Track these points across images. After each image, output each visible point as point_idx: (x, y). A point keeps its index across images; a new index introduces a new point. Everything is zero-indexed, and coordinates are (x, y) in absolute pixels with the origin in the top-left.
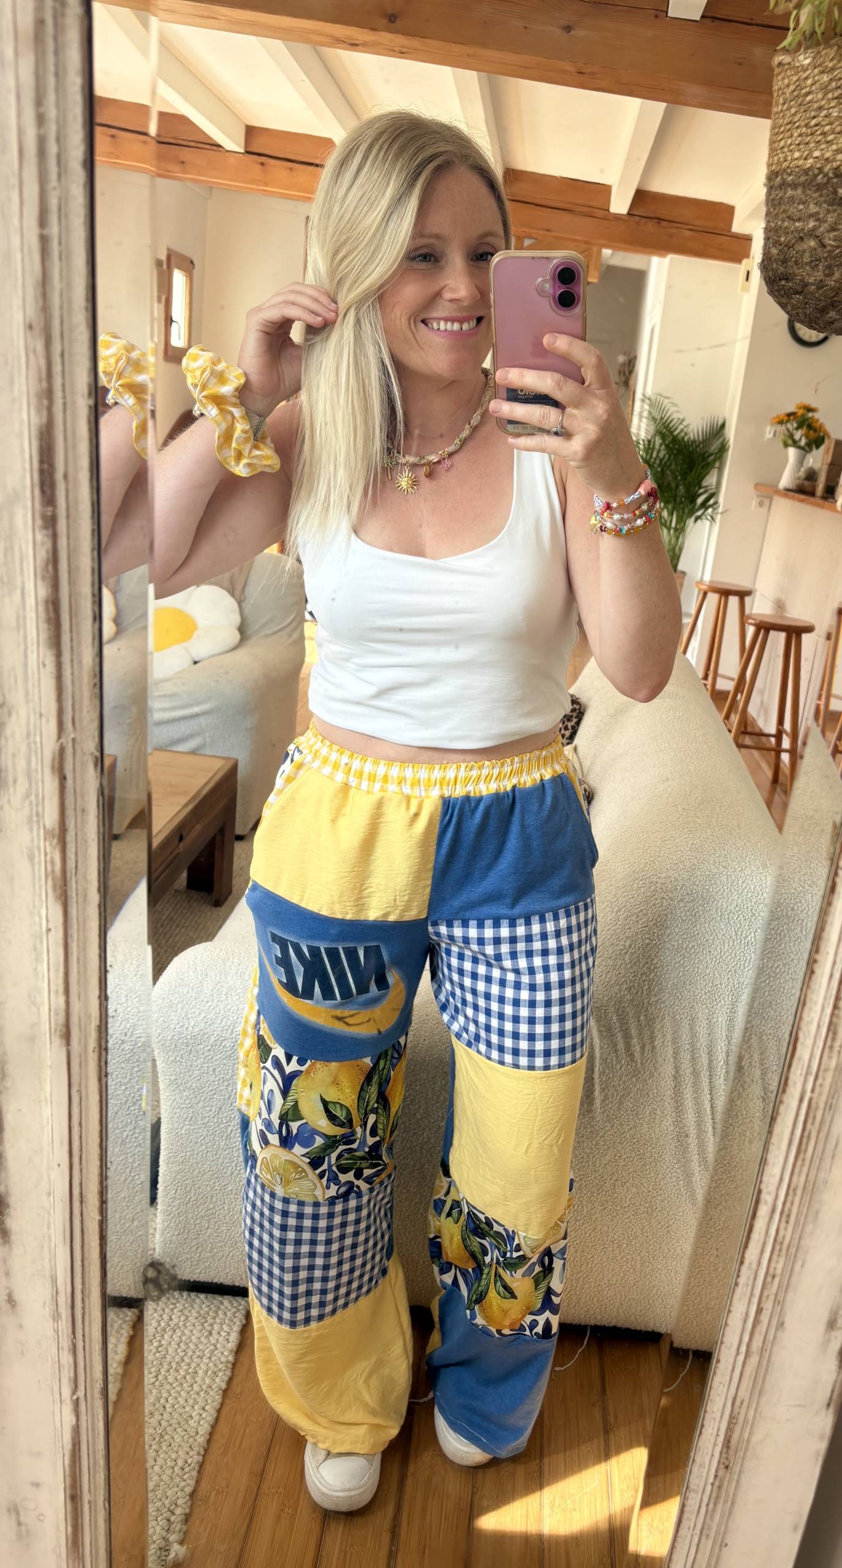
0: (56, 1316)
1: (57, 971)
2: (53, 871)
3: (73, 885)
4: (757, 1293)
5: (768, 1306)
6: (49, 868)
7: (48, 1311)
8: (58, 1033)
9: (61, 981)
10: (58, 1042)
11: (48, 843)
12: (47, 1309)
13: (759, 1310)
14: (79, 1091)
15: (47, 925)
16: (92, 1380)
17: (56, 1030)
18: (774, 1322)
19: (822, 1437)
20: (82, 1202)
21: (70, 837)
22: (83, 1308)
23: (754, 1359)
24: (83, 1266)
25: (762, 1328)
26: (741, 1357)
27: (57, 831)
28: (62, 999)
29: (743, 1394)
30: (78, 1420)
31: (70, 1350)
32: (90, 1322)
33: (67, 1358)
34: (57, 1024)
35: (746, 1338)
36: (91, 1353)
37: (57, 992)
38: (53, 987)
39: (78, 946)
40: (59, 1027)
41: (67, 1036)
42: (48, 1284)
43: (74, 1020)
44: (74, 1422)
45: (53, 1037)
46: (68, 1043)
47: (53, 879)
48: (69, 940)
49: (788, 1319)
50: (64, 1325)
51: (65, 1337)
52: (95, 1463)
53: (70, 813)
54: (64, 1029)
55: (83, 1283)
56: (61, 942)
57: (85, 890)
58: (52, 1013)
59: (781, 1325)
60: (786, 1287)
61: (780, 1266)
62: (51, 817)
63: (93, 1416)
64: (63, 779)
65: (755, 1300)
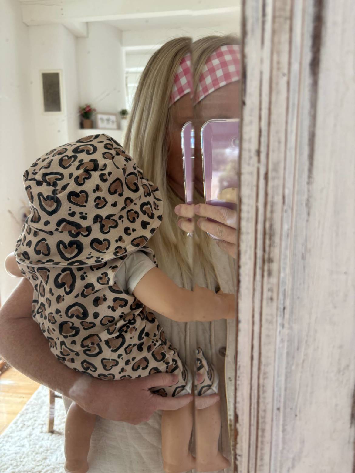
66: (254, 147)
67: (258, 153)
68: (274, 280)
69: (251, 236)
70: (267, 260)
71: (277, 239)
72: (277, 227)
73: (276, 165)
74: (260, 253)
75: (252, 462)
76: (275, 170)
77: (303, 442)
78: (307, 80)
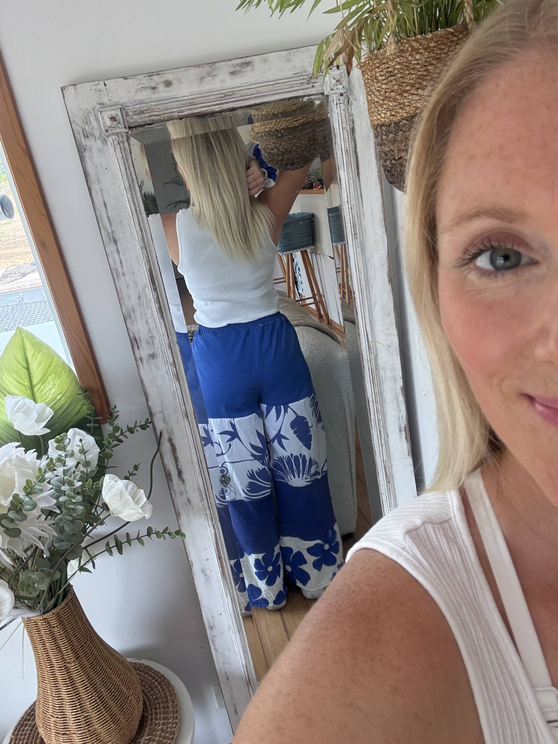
3: (180, 376)
4: (378, 427)
5: (382, 430)
7: (200, 500)
13: (380, 432)
15: (176, 388)
17: (184, 416)
18: (385, 435)
19: (411, 466)
23: (384, 447)
25: (383, 436)
26: (381, 448)
29: (385, 458)
35: (380, 442)
44: (214, 531)
46: (188, 418)
49: (389, 433)
54: (186, 415)
58: (181, 412)
59: (388, 435)
60: (385, 423)
61: (381, 417)
65: (378, 429)
66: (346, 200)
67: (348, 202)
68: (358, 240)
69: (350, 227)
70: (355, 234)
71: (357, 227)
72: (357, 223)
73: (353, 204)
74: (353, 232)
75: (362, 307)
76: (353, 206)
77: (376, 296)
78: (357, 179)
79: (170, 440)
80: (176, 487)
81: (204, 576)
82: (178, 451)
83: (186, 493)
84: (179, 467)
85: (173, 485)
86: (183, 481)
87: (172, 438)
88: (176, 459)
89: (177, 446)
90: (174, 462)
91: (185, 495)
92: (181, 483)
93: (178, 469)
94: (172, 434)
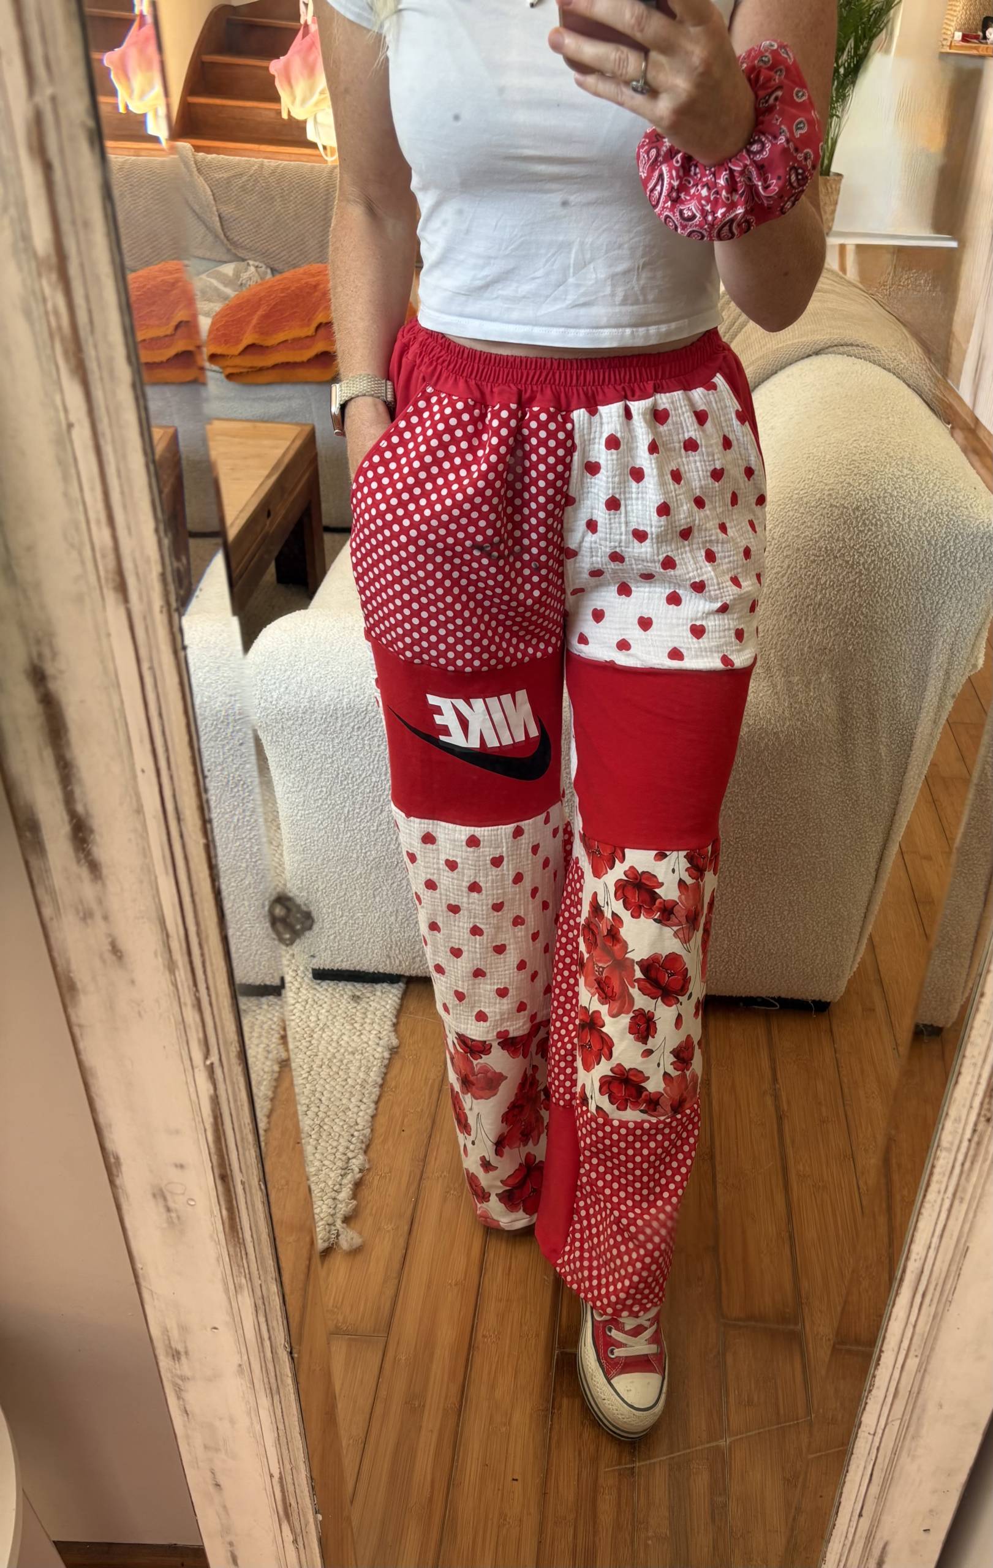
0: (171, 967)
1: (92, 489)
2: (60, 328)
3: (90, 353)
6: (54, 323)
7: (160, 962)
8: (111, 585)
9: (100, 505)
10: (111, 597)
11: (45, 282)
12: (160, 959)
14: (151, 668)
15: (67, 418)
16: (225, 1042)
17: (107, 580)
20: (179, 820)
21: (73, 270)
22: (202, 955)
24: (194, 902)
27: (54, 260)
28: (106, 533)
30: (215, 1089)
31: (193, 1006)
32: (213, 972)
33: (191, 1016)
34: (107, 571)
36: (219, 1009)
37: (98, 522)
38: (92, 515)
39: (115, 451)
40: (110, 576)
41: (122, 588)
42: (156, 928)
43: (128, 566)
44: (212, 1091)
45: (105, 590)
46: (126, 600)
47: (63, 340)
48: (102, 442)
50: (182, 974)
51: (186, 991)
52: (242, 1139)
53: (66, 226)
54: (118, 579)
55: (198, 924)
56: (90, 443)
57: (111, 360)
58: (98, 556)
62: (41, 237)
63: (233, 1083)
64: (47, 168)
79: (38, 676)
80: (58, 880)
81: (162, 1210)
82: (74, 734)
83: (106, 918)
84: (80, 808)
85: (48, 870)
86: (94, 867)
87: (50, 669)
88: (66, 771)
89: (72, 715)
90: (53, 775)
91: (101, 926)
92: (84, 872)
93: (73, 814)
94: (47, 652)
